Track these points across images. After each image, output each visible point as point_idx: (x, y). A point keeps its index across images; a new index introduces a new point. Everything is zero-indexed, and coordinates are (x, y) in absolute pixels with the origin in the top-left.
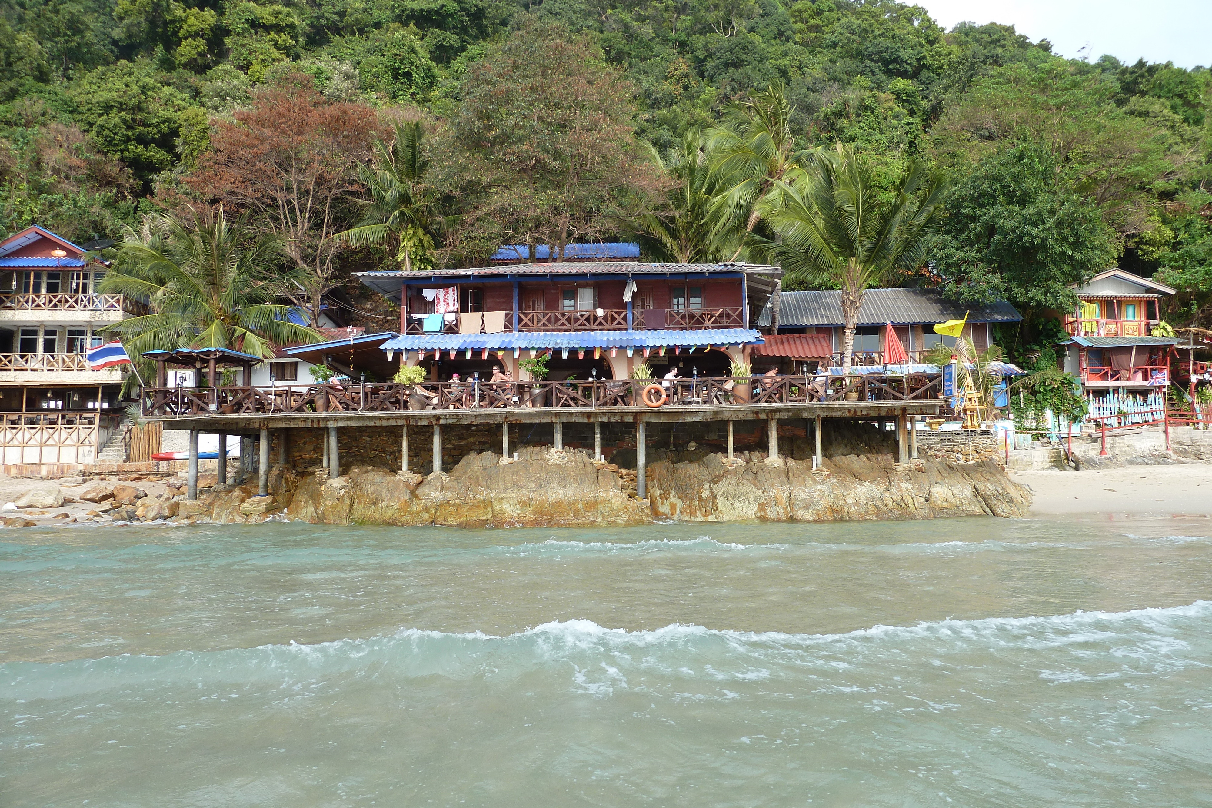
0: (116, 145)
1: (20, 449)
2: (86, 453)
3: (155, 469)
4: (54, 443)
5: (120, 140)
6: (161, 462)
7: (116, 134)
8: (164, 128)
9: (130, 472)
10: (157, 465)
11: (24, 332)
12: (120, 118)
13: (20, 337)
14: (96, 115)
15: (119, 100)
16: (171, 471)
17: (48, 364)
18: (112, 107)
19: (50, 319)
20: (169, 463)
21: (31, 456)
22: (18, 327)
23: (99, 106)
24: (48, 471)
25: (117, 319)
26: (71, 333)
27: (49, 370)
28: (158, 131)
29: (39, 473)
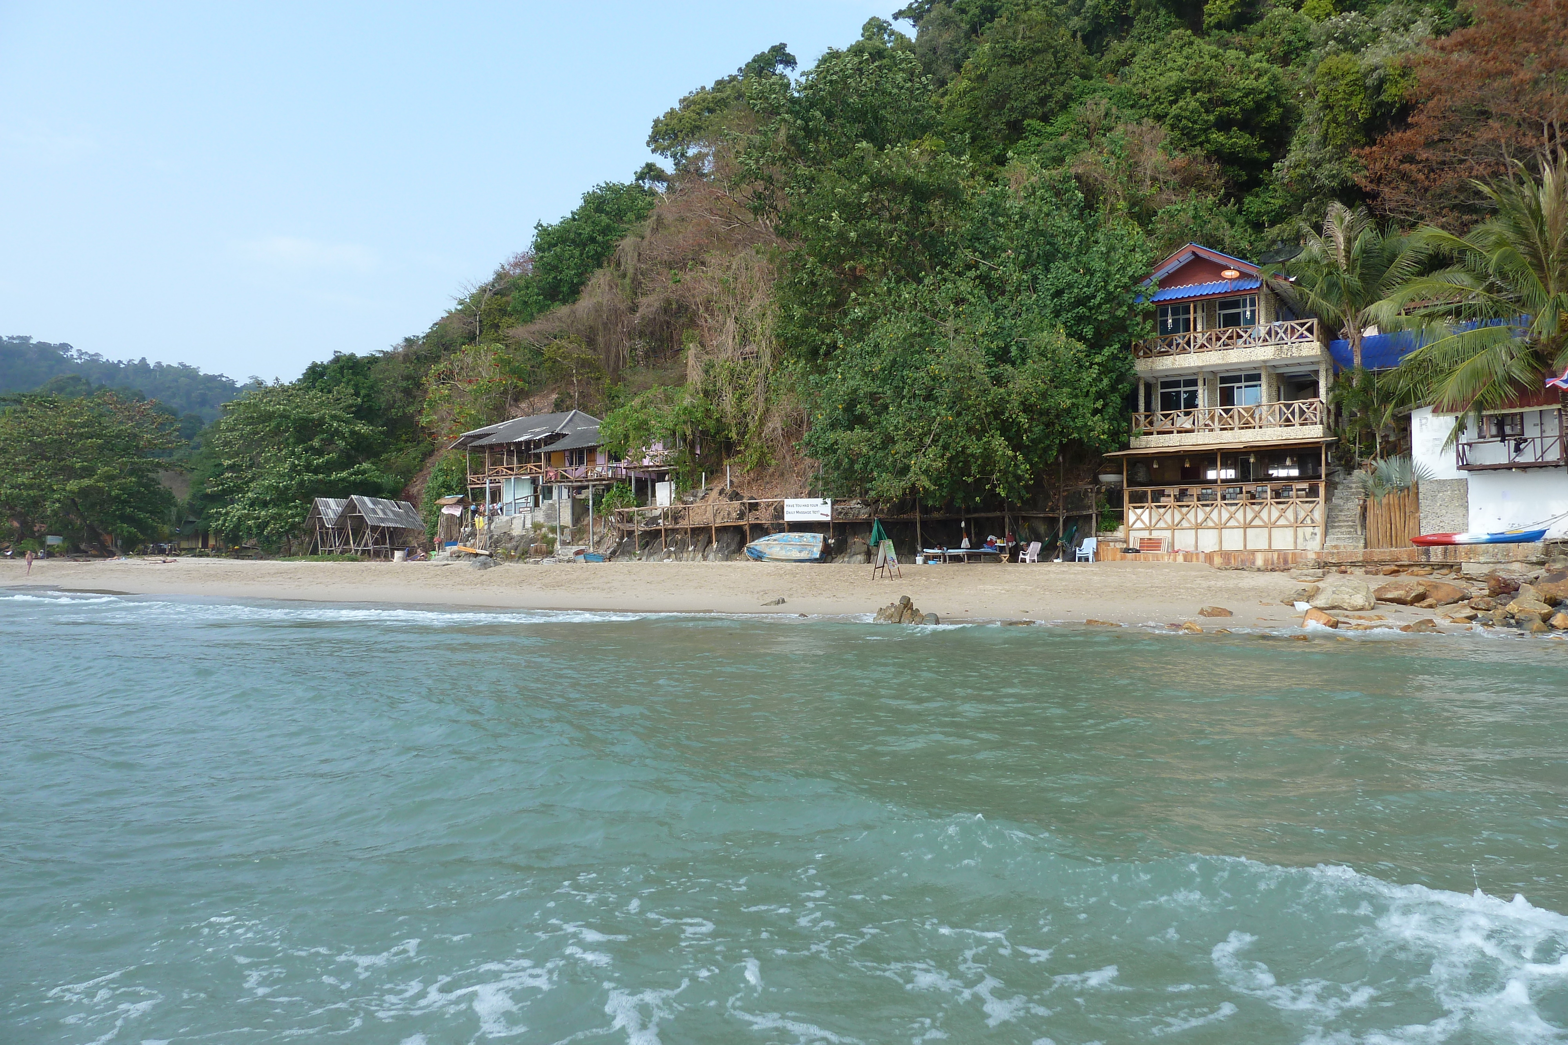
0: (1195, 137)
1: (1215, 532)
2: (1308, 536)
3: (1423, 559)
4: (1261, 524)
5: (1200, 129)
6: (1431, 548)
7: (1195, 122)
8: (1249, 102)
9: (1382, 563)
10: (1427, 553)
11: (1165, 385)
12: (1197, 100)
13: (1160, 391)
14: (1166, 104)
15: (1191, 78)
16: (1450, 560)
17: (1220, 421)
18: (1184, 89)
19: (1220, 362)
20: (1446, 549)
21: (1233, 541)
22: (1157, 378)
23: (1169, 91)
24: (1266, 561)
25: (1313, 353)
26: (1223, 380)
27: (1222, 429)
28: (1241, 109)
29: (1254, 563)
